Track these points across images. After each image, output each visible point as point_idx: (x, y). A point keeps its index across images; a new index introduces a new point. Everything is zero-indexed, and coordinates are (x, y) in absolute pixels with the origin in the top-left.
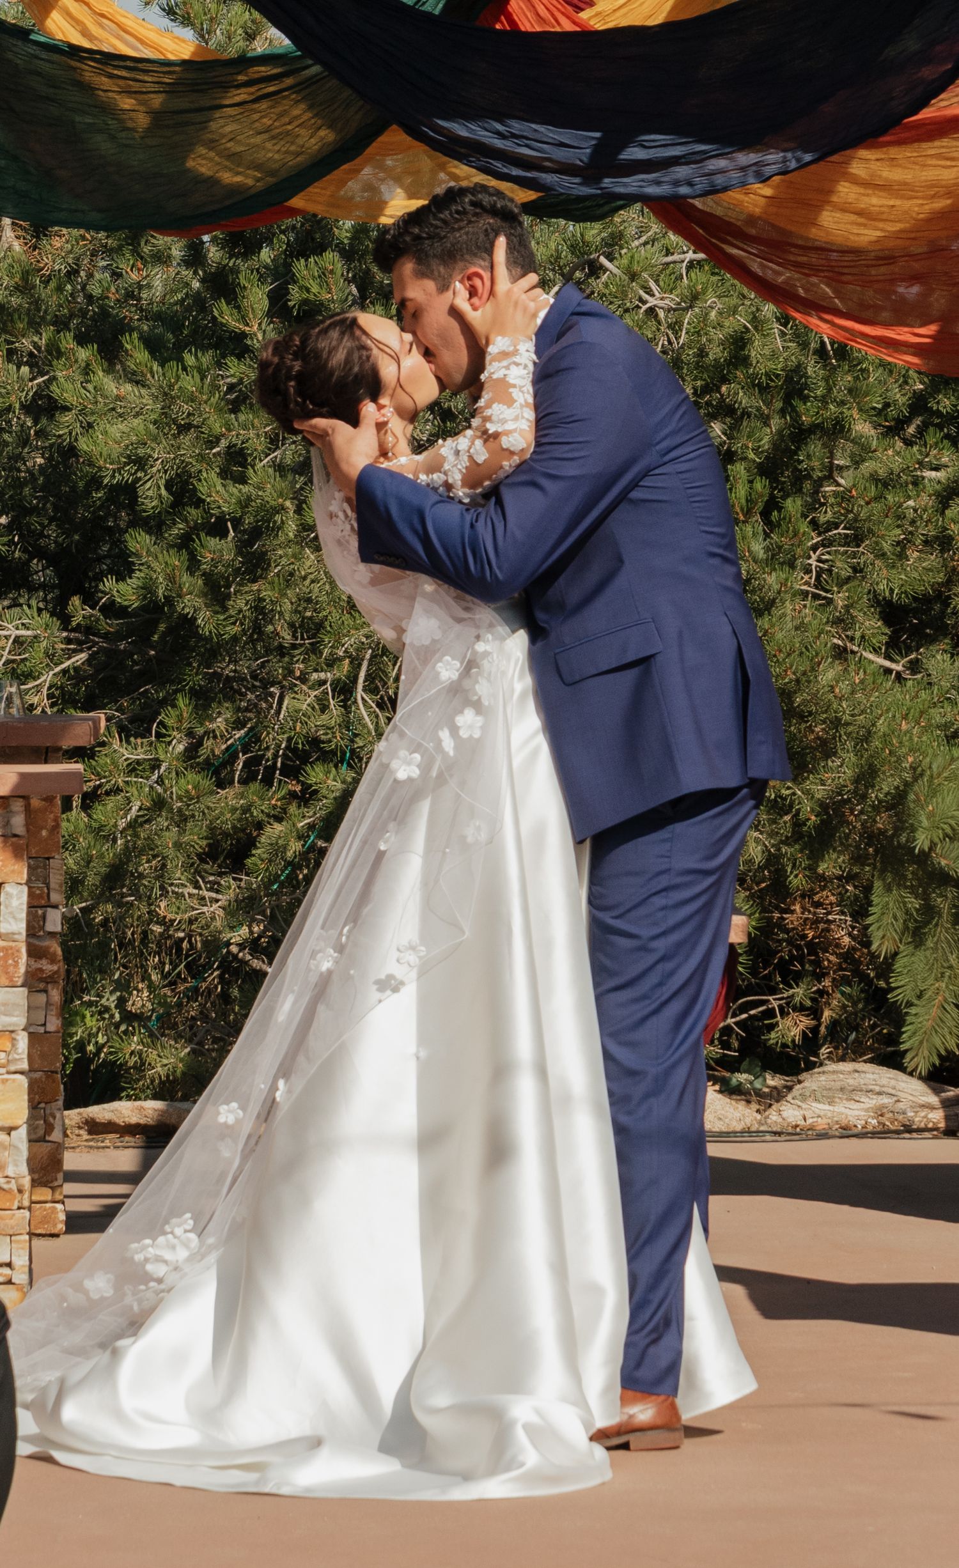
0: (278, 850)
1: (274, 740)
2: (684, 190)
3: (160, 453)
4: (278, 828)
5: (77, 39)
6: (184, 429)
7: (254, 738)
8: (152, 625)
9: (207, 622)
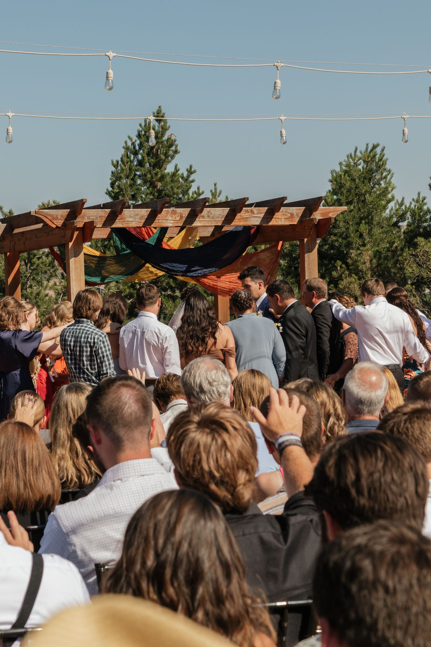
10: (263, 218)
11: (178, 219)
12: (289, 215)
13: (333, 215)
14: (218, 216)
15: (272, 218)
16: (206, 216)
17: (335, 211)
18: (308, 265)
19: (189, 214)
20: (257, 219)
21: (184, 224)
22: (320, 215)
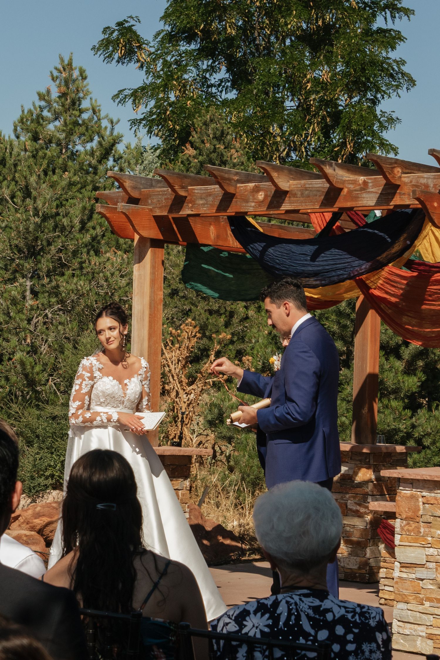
11: (261, 198)
16: (299, 193)
19: (276, 192)
20: (372, 195)
21: (268, 207)
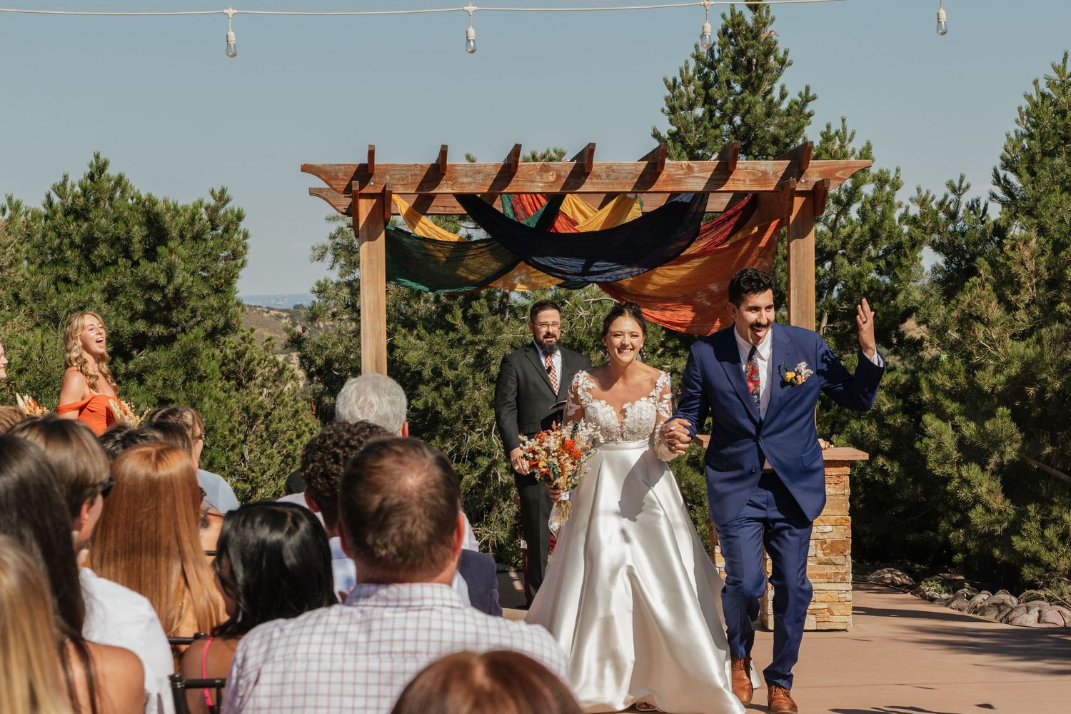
0: (468, 483)
1: (465, 450)
2: (609, 280)
3: (429, 361)
4: (468, 476)
5: (423, 235)
6: (436, 353)
7: (458, 449)
8: (427, 414)
9: (445, 413)
10: (710, 179)
11: (552, 179)
12: (761, 174)
13: (844, 174)
14: (625, 175)
15: (726, 180)
16: (604, 175)
17: (848, 168)
18: (797, 262)
19: (572, 173)
20: (698, 181)
21: (562, 188)
22: (818, 175)
